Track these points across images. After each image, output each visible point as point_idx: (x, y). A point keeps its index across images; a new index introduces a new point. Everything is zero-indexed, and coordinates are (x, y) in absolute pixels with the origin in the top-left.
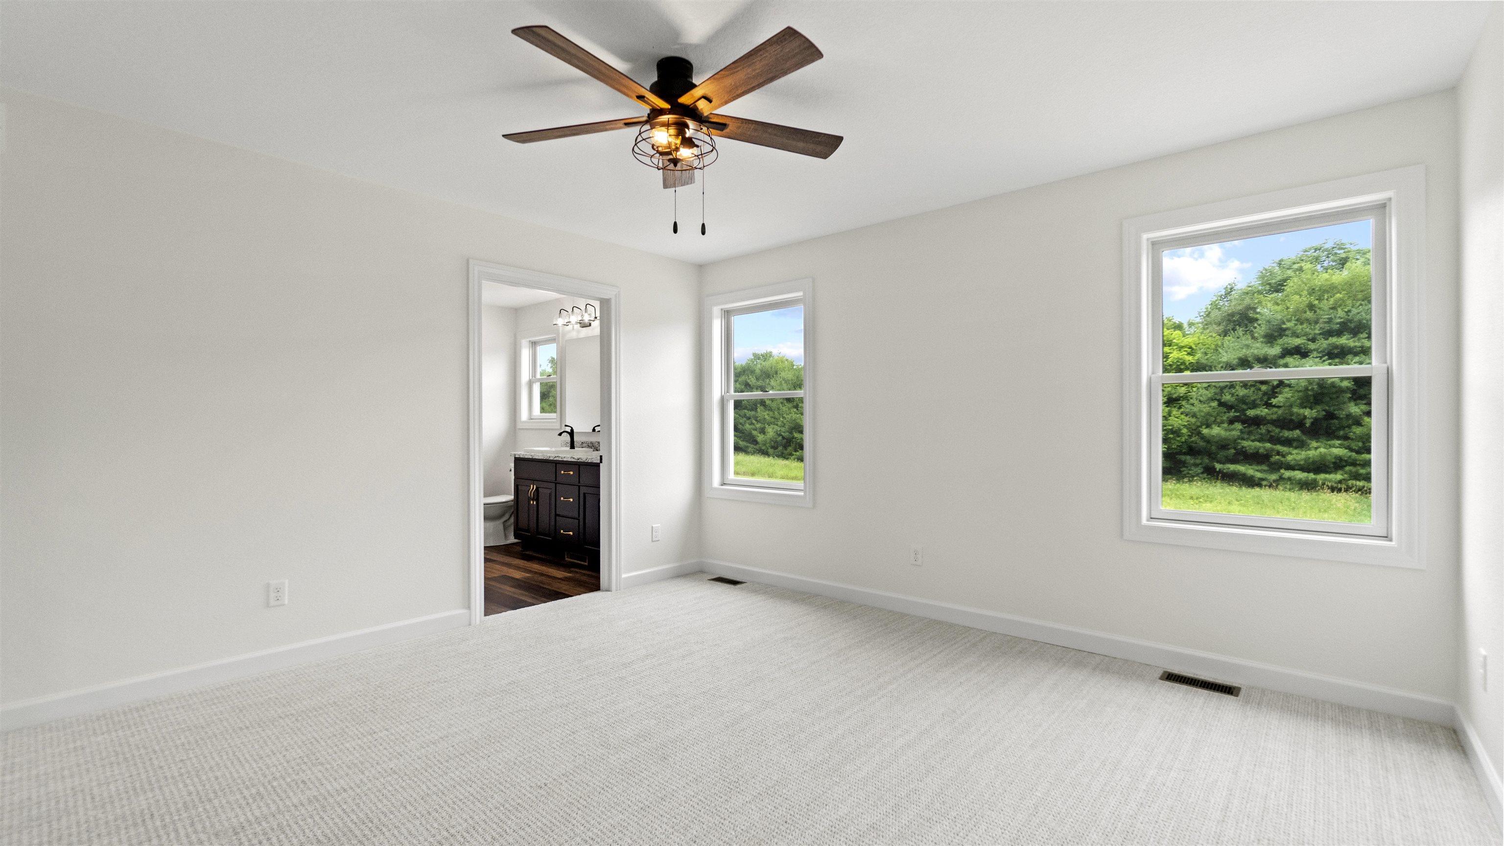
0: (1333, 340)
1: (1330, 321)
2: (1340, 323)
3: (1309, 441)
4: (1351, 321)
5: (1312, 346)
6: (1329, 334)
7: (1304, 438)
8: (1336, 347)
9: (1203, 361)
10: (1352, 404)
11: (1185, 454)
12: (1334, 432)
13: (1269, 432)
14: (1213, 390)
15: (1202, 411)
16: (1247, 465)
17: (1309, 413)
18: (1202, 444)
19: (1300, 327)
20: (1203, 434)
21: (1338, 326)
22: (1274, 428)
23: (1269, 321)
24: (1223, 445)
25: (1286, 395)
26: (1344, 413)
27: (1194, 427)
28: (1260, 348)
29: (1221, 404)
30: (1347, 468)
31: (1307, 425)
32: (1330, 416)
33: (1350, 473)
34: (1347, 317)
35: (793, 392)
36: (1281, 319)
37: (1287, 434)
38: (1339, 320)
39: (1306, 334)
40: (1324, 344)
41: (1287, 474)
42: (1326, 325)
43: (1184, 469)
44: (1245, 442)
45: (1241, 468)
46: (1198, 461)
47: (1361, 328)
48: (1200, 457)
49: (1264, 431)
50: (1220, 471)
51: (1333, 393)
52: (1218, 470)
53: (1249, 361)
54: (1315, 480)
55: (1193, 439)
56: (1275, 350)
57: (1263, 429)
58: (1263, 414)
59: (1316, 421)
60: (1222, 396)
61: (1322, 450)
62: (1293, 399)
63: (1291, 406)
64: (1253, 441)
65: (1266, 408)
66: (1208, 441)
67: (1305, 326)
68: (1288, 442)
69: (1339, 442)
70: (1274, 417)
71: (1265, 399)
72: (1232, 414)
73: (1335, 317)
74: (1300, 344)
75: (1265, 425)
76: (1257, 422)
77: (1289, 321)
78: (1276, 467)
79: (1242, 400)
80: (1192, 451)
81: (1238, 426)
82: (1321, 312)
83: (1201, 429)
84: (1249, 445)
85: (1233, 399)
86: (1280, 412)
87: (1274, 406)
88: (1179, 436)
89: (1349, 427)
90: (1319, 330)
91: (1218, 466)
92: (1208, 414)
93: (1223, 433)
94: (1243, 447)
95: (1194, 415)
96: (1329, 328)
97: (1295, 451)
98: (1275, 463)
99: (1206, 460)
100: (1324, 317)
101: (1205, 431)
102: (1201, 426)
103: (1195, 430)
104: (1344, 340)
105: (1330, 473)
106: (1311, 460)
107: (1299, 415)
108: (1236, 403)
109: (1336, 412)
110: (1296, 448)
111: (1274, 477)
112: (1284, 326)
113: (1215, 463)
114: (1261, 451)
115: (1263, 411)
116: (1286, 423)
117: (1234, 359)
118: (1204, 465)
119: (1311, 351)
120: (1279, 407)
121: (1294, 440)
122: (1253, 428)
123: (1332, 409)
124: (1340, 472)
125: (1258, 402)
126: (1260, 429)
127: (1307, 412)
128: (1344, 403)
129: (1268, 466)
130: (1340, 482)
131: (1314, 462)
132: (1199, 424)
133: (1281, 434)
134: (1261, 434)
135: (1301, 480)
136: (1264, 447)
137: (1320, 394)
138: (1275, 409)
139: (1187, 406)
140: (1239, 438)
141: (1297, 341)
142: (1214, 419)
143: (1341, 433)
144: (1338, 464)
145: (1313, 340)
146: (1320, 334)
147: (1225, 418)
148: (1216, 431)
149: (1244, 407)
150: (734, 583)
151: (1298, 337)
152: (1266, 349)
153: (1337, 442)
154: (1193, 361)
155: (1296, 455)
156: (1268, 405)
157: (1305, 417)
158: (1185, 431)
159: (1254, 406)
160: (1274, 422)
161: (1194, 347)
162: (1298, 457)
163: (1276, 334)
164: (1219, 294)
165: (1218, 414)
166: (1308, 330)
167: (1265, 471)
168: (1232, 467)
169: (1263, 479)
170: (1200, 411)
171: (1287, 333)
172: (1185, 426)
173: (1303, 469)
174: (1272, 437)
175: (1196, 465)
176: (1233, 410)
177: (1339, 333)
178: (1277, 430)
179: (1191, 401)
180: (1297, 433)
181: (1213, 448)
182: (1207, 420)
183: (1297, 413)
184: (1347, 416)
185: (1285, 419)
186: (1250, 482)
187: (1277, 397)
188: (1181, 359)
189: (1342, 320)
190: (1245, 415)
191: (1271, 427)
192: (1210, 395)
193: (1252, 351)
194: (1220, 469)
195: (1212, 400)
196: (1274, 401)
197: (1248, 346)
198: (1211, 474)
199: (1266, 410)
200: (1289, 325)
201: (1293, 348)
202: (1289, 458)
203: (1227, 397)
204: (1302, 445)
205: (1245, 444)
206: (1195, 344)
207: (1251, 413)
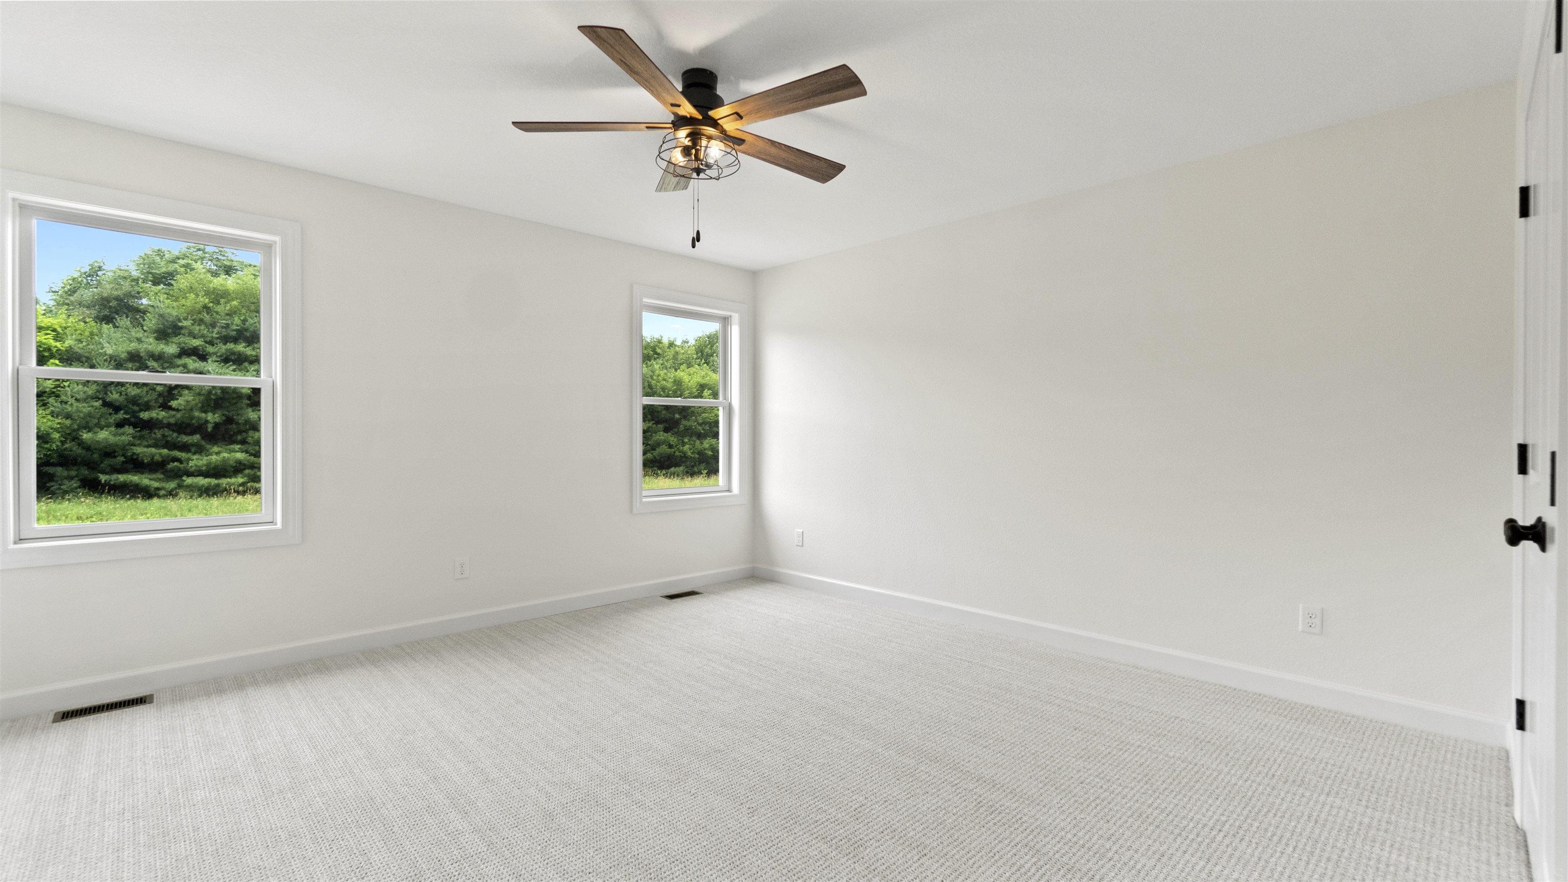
0: (231, 346)
1: (227, 326)
2: (237, 330)
3: (208, 446)
4: (246, 330)
5: (210, 349)
6: (226, 339)
7: (203, 443)
8: (233, 353)
9: (76, 349)
10: (250, 410)
11: (53, 465)
12: (231, 436)
13: (164, 436)
14: (94, 387)
15: (81, 412)
16: (140, 475)
17: (212, 418)
18: (80, 451)
19: (198, 328)
20: (82, 440)
21: (235, 333)
22: (171, 433)
23: (161, 316)
24: (108, 452)
25: (187, 398)
26: (243, 418)
27: (68, 432)
28: (151, 345)
29: (106, 404)
30: (247, 471)
31: (209, 430)
32: (229, 420)
33: (249, 476)
34: (242, 325)
35: (240, 378)
36: (177, 316)
37: (185, 439)
38: (235, 327)
39: (203, 336)
40: (223, 348)
41: (189, 481)
42: (224, 330)
43: (52, 484)
44: (138, 448)
45: (134, 478)
46: (73, 473)
47: (253, 339)
48: (75, 468)
49: (159, 436)
50: (107, 483)
51: (233, 398)
52: (103, 481)
53: (142, 357)
54: (218, 485)
55: (67, 446)
56: (171, 349)
57: (158, 434)
58: (160, 417)
59: (217, 426)
60: (106, 394)
61: (226, 455)
62: (194, 402)
63: (191, 410)
64: (148, 446)
65: (162, 411)
66: (88, 448)
67: (203, 327)
68: (185, 448)
69: (239, 446)
70: (172, 421)
71: (161, 400)
72: (121, 415)
73: (232, 324)
74: (198, 346)
75: (160, 428)
76: (150, 425)
77: (186, 319)
78: (177, 475)
79: (134, 401)
80: (65, 460)
81: (129, 430)
82: (218, 317)
83: (81, 434)
84: (143, 451)
85: (122, 399)
86: (179, 415)
87: (173, 409)
88: (47, 442)
89: (246, 431)
90: (217, 334)
91: (103, 478)
92: (89, 415)
93: (112, 439)
94: (134, 454)
95: (68, 416)
96: (225, 333)
97: (195, 457)
98: (172, 470)
99: (85, 472)
100: (222, 321)
101: (86, 436)
102: (78, 430)
103: (69, 434)
104: (241, 347)
105: (230, 477)
106: (213, 466)
107: (199, 418)
108: (125, 403)
109: (235, 417)
110: (194, 454)
111: (172, 485)
112: (180, 324)
113: (99, 474)
114: (157, 458)
115: (161, 414)
116: (183, 427)
117: (123, 352)
118: (81, 477)
119: (210, 354)
120: (178, 410)
121: (193, 445)
122: (146, 432)
123: (231, 414)
124: (240, 475)
125: (152, 403)
126: (155, 433)
127: (210, 417)
128: (242, 408)
129: (163, 473)
130: (241, 485)
131: (216, 467)
132: (76, 427)
133: (179, 439)
134: (155, 439)
135: (203, 486)
136: (160, 454)
137: (221, 398)
138: (174, 413)
139: (55, 404)
140: (128, 444)
141: (196, 343)
142: (97, 421)
143: (239, 437)
144: (238, 468)
145: (211, 343)
146: (217, 338)
147: (111, 421)
148: (103, 435)
149: (136, 408)
150: (140, 701)
151: (194, 338)
152: (162, 346)
153: (237, 447)
154: (62, 348)
155: (197, 461)
156: (165, 406)
157: (207, 422)
158: (56, 436)
159: (147, 407)
160: (169, 426)
161: (59, 330)
162: (200, 463)
163: (170, 331)
164: (83, 271)
165: (101, 416)
166: (205, 332)
167: (160, 479)
168: (122, 478)
169: (158, 489)
170: (78, 411)
171: (183, 332)
172: (56, 430)
173: (206, 475)
174: (167, 442)
175: (71, 478)
176: (122, 412)
177: (235, 340)
178: (175, 435)
179: (63, 398)
180: (196, 438)
181: (96, 456)
182: (87, 422)
183: (199, 417)
184: (246, 421)
185: (183, 422)
186: (148, 494)
187: (178, 399)
188: (44, 344)
189: (239, 328)
190: (138, 417)
191: (167, 432)
192: (90, 392)
193: (145, 346)
194: (105, 481)
195: (98, 399)
196: (174, 404)
197: (139, 340)
198: (93, 487)
199: (163, 413)
200: (185, 323)
201: (191, 348)
202: (191, 463)
203: (114, 396)
204: (200, 450)
205: (139, 450)
206: (61, 327)
207: (145, 415)
